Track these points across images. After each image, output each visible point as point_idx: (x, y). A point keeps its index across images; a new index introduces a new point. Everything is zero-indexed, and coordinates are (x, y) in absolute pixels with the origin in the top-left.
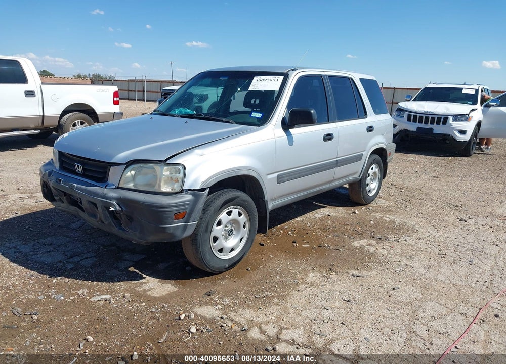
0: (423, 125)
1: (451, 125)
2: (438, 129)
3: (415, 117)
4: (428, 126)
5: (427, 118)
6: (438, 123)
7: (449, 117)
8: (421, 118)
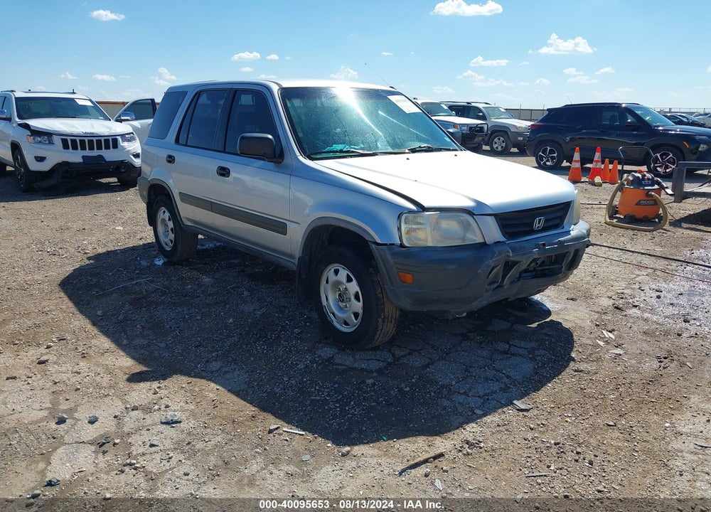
0: (88, 153)
1: (123, 148)
2: (110, 155)
3: (74, 142)
4: (95, 153)
5: (91, 142)
6: (107, 147)
7: (117, 137)
8: (82, 142)
